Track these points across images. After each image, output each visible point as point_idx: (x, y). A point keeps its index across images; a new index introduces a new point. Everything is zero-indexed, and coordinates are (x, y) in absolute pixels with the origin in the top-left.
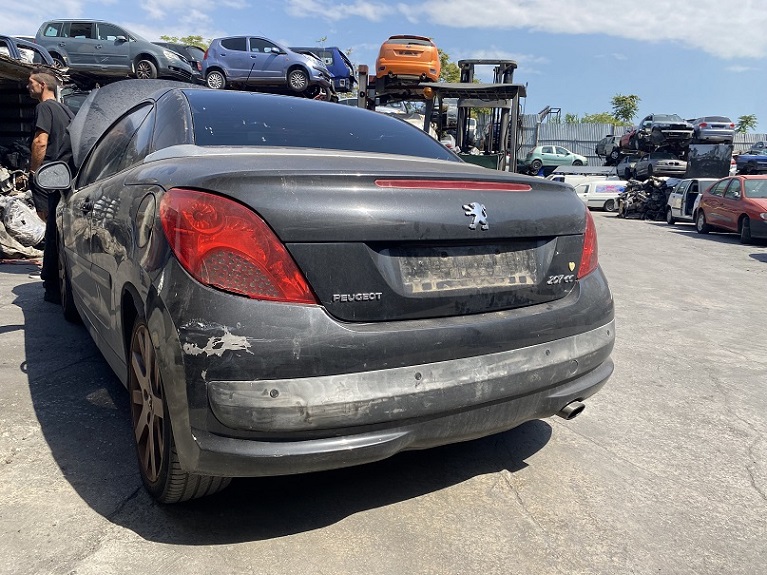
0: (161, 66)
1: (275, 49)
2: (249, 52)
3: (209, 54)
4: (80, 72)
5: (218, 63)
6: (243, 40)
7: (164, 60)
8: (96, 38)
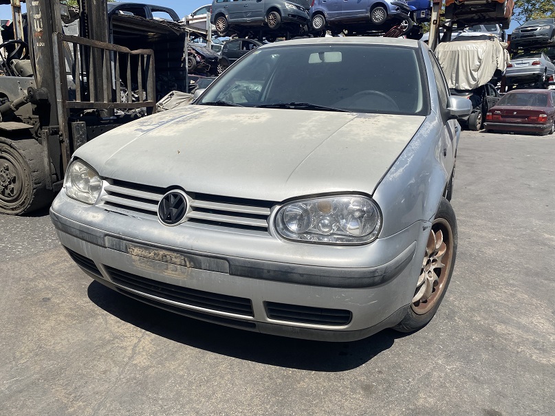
0: (283, 15)
4: (236, 25)
5: (321, 8)
7: (285, 10)
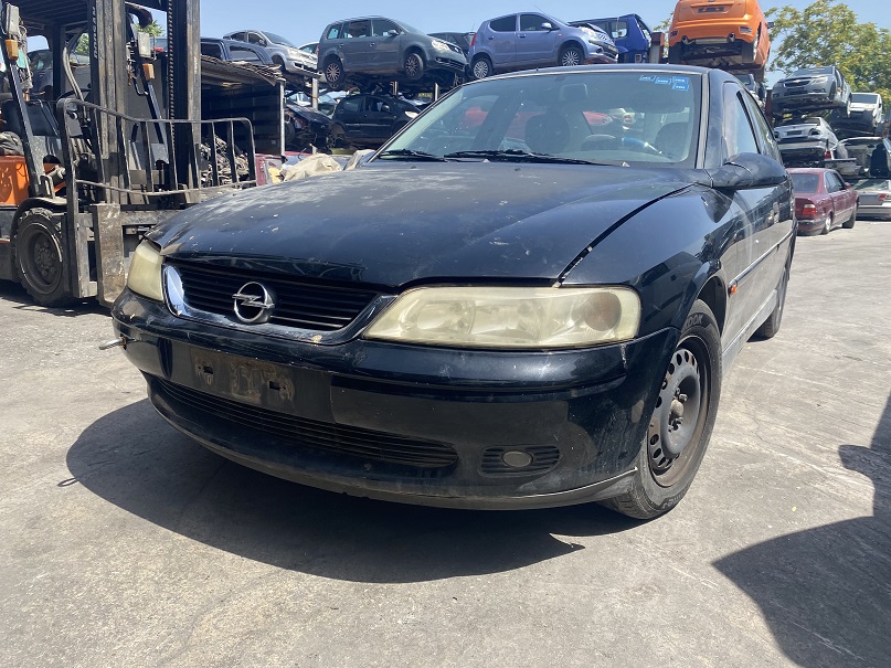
0: (428, 58)
1: (548, 25)
2: (519, 31)
3: (477, 39)
5: (485, 48)
6: (512, 18)
8: (369, 35)
